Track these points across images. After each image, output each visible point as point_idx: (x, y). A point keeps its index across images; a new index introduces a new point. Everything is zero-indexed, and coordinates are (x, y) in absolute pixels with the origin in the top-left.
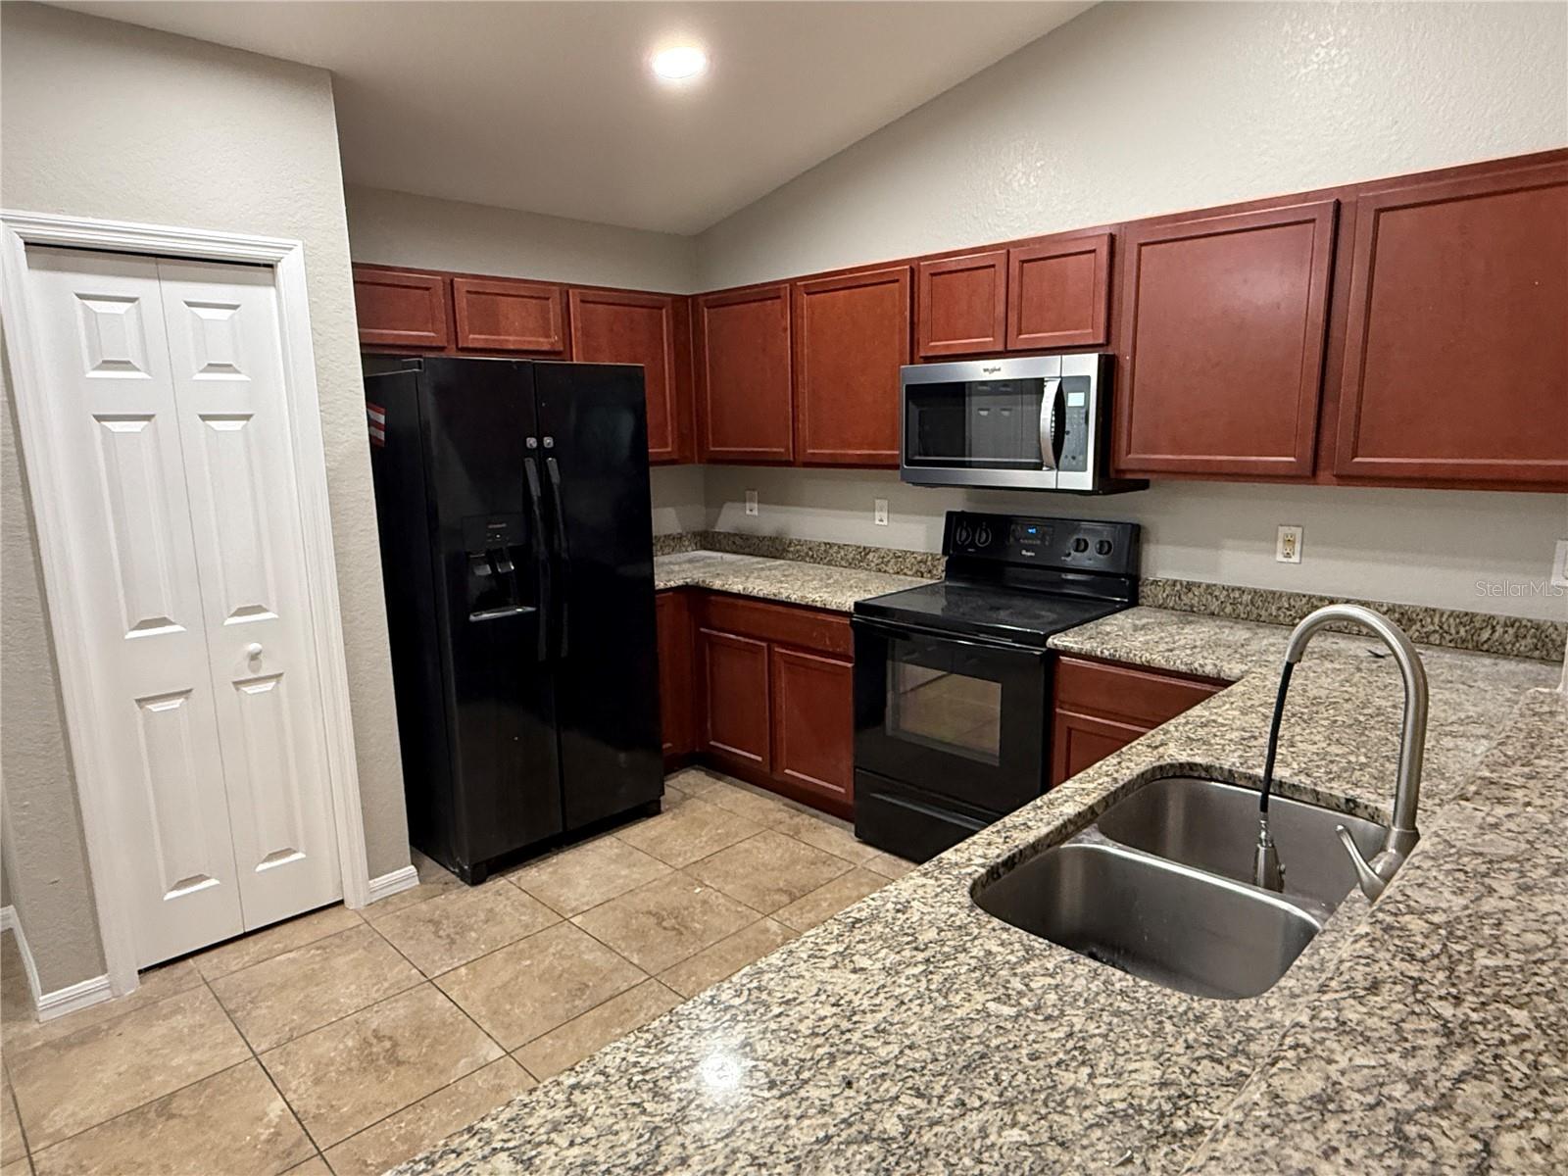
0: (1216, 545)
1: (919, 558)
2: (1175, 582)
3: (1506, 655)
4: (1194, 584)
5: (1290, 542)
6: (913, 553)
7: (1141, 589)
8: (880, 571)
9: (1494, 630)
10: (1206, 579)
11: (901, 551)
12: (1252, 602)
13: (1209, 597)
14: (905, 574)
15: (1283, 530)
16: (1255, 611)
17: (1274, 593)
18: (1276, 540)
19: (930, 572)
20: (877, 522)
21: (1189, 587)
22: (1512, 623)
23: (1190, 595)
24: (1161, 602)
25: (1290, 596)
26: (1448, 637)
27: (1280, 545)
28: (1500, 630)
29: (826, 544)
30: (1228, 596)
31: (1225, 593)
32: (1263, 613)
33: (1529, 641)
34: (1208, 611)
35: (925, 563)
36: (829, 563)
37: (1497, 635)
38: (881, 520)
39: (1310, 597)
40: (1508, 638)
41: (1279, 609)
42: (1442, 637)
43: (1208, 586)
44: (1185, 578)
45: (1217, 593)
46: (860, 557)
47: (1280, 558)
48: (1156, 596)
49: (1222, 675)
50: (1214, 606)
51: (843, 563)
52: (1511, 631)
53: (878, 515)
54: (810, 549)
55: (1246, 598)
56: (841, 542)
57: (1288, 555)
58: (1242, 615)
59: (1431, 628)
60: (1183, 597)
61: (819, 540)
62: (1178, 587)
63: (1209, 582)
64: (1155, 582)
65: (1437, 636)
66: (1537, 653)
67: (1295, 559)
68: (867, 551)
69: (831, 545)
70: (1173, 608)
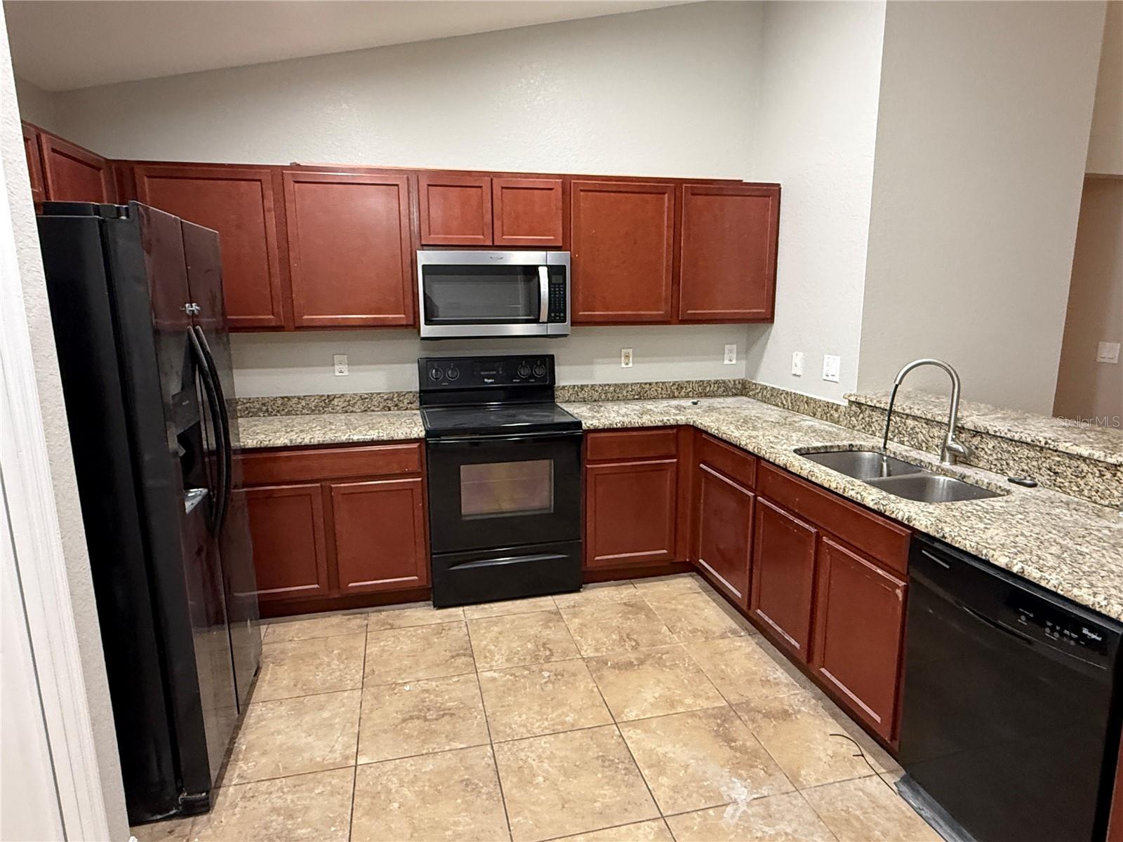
0: (592, 363)
1: (385, 397)
2: (574, 386)
3: (715, 396)
4: (584, 386)
5: (627, 357)
6: (380, 394)
7: (556, 392)
8: (347, 412)
9: (710, 386)
10: (590, 383)
11: (367, 394)
12: (614, 391)
13: (593, 392)
14: (373, 411)
15: (624, 351)
16: (616, 395)
17: (624, 384)
18: (621, 357)
19: (396, 405)
20: (337, 374)
21: (582, 387)
22: (716, 382)
23: (583, 392)
24: (567, 399)
25: (632, 385)
26: (695, 393)
27: (623, 358)
28: (712, 386)
29: (283, 398)
30: (603, 389)
31: (601, 388)
32: (620, 395)
33: (723, 388)
34: (593, 399)
35: (392, 399)
36: (289, 413)
37: (711, 389)
38: (341, 372)
39: (641, 383)
40: (715, 389)
41: (627, 392)
42: (693, 393)
43: (592, 386)
44: (579, 383)
45: (597, 389)
46: (325, 404)
47: (623, 365)
48: (564, 396)
49: (679, 423)
50: (596, 396)
51: (305, 411)
52: (716, 385)
53: (337, 368)
54: (264, 404)
55: (612, 389)
56: (302, 395)
57: (627, 364)
58: (611, 399)
59: (689, 390)
60: (579, 394)
61: (274, 396)
62: (576, 388)
63: (593, 383)
64: (564, 388)
65: (691, 393)
66: (724, 394)
67: (630, 365)
68: (331, 398)
69: (289, 398)
70: (574, 401)
